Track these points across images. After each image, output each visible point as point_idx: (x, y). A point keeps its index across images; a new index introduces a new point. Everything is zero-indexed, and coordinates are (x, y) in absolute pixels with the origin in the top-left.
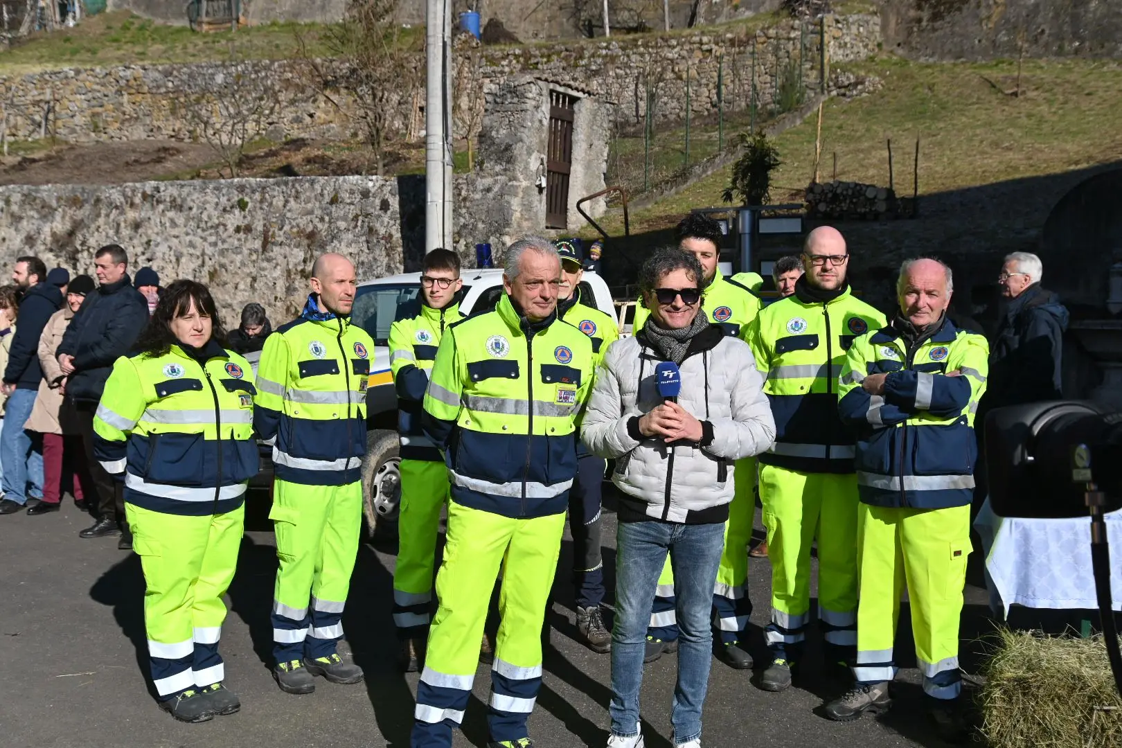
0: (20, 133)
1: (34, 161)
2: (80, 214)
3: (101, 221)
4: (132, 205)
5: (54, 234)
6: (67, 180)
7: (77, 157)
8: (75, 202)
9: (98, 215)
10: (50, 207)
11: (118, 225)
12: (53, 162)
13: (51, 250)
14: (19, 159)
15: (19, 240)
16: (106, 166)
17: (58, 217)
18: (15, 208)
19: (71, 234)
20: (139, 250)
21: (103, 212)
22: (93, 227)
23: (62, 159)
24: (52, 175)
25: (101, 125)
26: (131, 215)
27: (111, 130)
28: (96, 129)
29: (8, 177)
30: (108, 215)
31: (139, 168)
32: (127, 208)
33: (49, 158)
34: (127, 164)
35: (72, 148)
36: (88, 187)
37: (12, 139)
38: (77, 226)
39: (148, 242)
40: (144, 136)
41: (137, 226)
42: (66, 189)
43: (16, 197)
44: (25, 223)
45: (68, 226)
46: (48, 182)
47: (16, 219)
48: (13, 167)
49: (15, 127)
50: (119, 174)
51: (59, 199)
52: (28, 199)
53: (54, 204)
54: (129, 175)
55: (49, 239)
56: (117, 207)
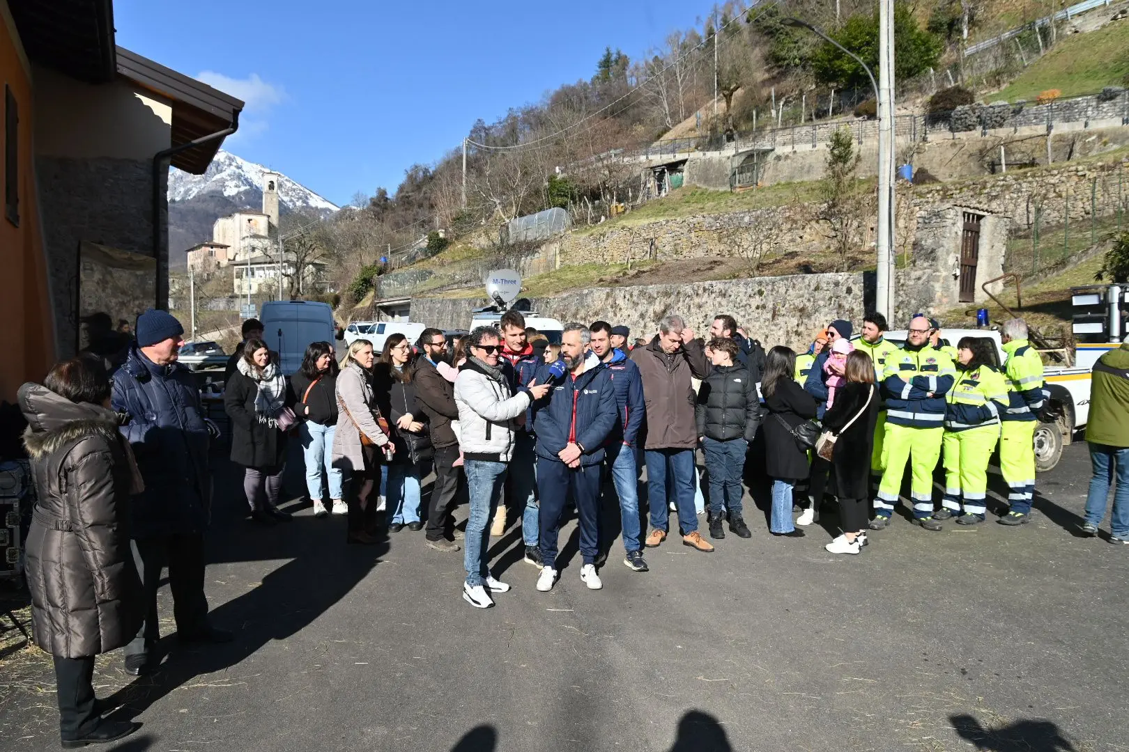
0: (637, 257)
1: (644, 272)
2: (669, 301)
3: (680, 304)
4: (697, 294)
5: (655, 312)
6: (661, 282)
7: (666, 269)
8: (667, 294)
9: (679, 301)
10: (653, 298)
11: (690, 306)
12: (653, 272)
13: (654, 321)
14: (636, 271)
15: (637, 315)
16: (682, 273)
17: (657, 303)
18: (635, 298)
19: (664, 311)
20: (701, 320)
21: (681, 299)
22: (676, 308)
23: (658, 270)
24: (653, 280)
25: (679, 250)
26: (697, 300)
27: (684, 253)
28: (676, 252)
29: (630, 282)
30: (684, 301)
31: (700, 273)
32: (695, 297)
33: (651, 270)
34: (694, 271)
35: (664, 264)
36: (674, 286)
37: (632, 261)
38: (667, 307)
39: (706, 316)
40: (703, 254)
41: (700, 307)
42: (661, 287)
43: (636, 293)
44: (640, 306)
45: (663, 308)
46: (651, 284)
47: (635, 304)
48: (633, 276)
49: (634, 254)
50: (689, 278)
51: (658, 293)
52: (642, 293)
53: (655, 296)
54: (695, 278)
55: (652, 315)
56: (689, 296)
